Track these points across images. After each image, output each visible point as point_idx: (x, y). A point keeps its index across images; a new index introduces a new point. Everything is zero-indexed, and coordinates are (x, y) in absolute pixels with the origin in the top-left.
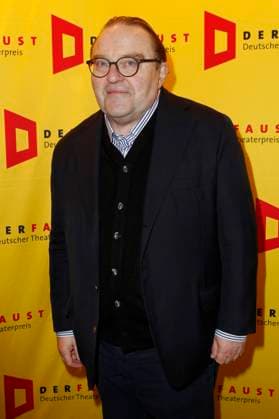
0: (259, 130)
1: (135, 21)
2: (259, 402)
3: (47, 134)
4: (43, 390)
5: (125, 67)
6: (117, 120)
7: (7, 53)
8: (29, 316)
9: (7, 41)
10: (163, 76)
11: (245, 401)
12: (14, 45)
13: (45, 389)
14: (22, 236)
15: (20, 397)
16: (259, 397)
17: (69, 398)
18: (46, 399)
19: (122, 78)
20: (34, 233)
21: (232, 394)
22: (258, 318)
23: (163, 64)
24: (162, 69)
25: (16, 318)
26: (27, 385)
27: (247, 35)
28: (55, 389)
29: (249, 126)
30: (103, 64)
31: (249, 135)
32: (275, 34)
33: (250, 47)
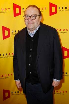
0: (63, 30)
1: (34, 6)
3: (13, 32)
5: (32, 17)
6: (30, 29)
7: (3, 12)
8: (9, 75)
9: (2, 9)
10: (41, 19)
11: (60, 94)
12: (4, 10)
13: (13, 92)
14: (7, 56)
15: (7, 94)
16: (63, 93)
17: (19, 94)
18: (13, 95)
19: (32, 20)
20: (9, 55)
22: (63, 74)
23: (41, 16)
24: (41, 17)
25: (6, 76)
26: (8, 92)
27: (59, 8)
28: (15, 92)
29: (60, 29)
30: (27, 16)
31: (60, 31)
32: (66, 8)
33: (60, 11)
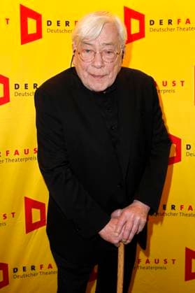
0: (162, 85)
2: (165, 268)
3: (17, 86)
4: (15, 270)
8: (5, 217)
13: (17, 269)
16: (165, 265)
17: (34, 275)
18: (18, 276)
20: (7, 157)
21: (148, 265)
26: (4, 267)
27: (152, 22)
28: (24, 269)
32: (170, 22)
33: (154, 30)
